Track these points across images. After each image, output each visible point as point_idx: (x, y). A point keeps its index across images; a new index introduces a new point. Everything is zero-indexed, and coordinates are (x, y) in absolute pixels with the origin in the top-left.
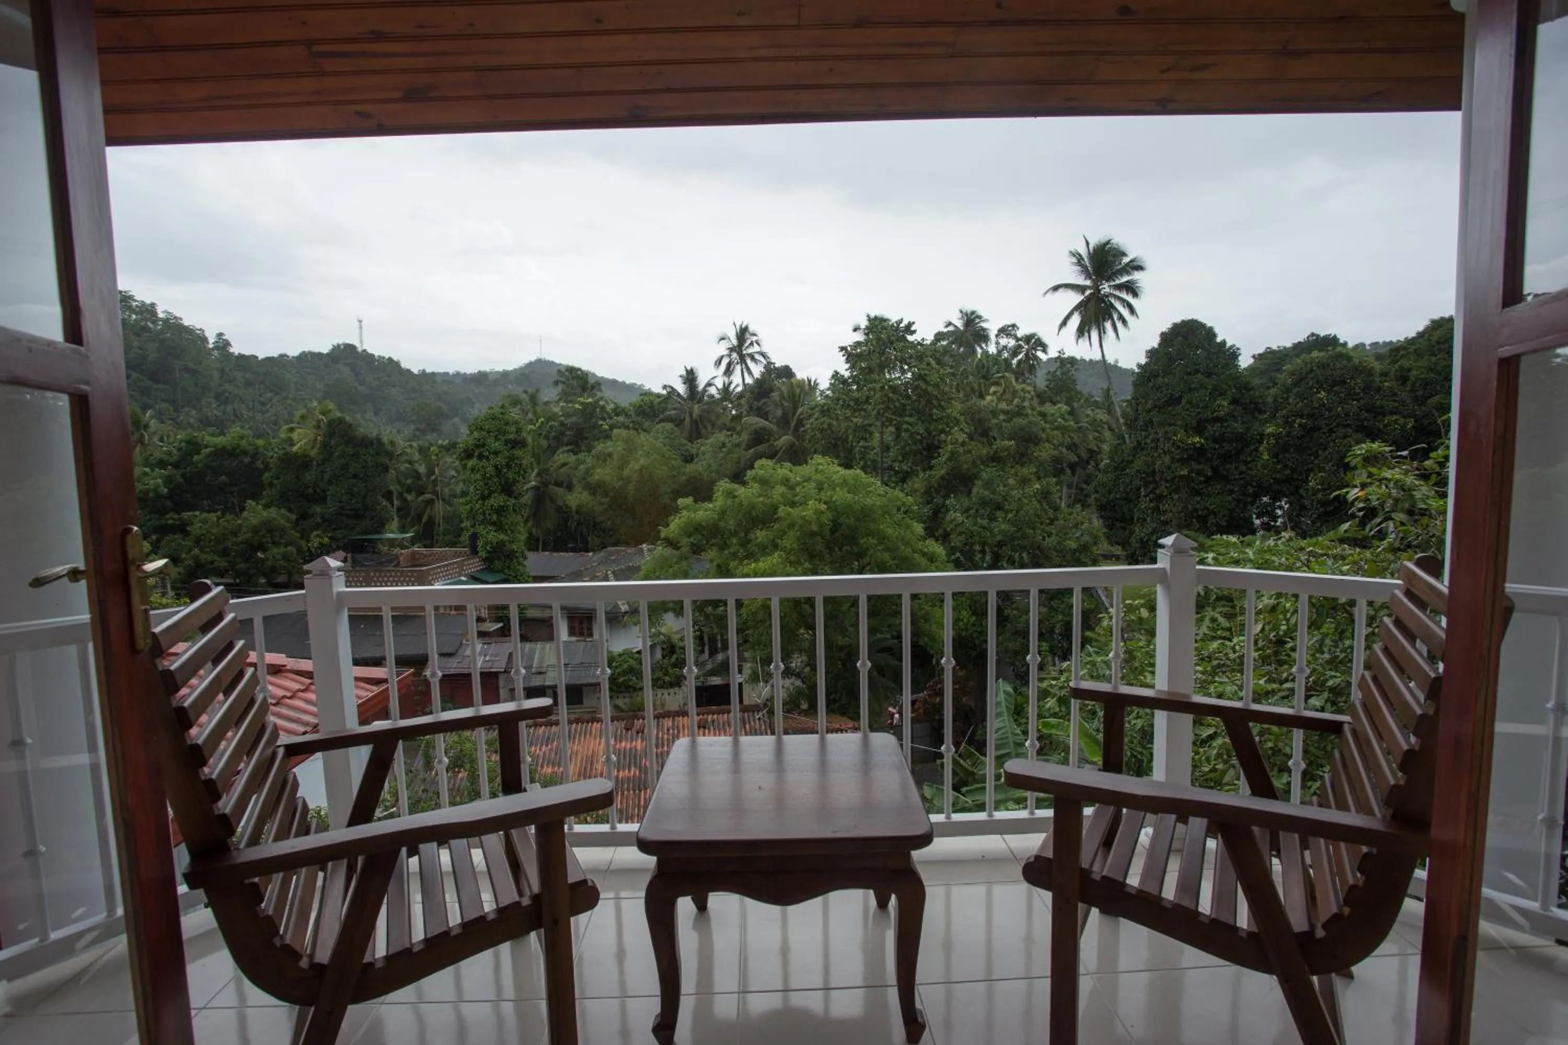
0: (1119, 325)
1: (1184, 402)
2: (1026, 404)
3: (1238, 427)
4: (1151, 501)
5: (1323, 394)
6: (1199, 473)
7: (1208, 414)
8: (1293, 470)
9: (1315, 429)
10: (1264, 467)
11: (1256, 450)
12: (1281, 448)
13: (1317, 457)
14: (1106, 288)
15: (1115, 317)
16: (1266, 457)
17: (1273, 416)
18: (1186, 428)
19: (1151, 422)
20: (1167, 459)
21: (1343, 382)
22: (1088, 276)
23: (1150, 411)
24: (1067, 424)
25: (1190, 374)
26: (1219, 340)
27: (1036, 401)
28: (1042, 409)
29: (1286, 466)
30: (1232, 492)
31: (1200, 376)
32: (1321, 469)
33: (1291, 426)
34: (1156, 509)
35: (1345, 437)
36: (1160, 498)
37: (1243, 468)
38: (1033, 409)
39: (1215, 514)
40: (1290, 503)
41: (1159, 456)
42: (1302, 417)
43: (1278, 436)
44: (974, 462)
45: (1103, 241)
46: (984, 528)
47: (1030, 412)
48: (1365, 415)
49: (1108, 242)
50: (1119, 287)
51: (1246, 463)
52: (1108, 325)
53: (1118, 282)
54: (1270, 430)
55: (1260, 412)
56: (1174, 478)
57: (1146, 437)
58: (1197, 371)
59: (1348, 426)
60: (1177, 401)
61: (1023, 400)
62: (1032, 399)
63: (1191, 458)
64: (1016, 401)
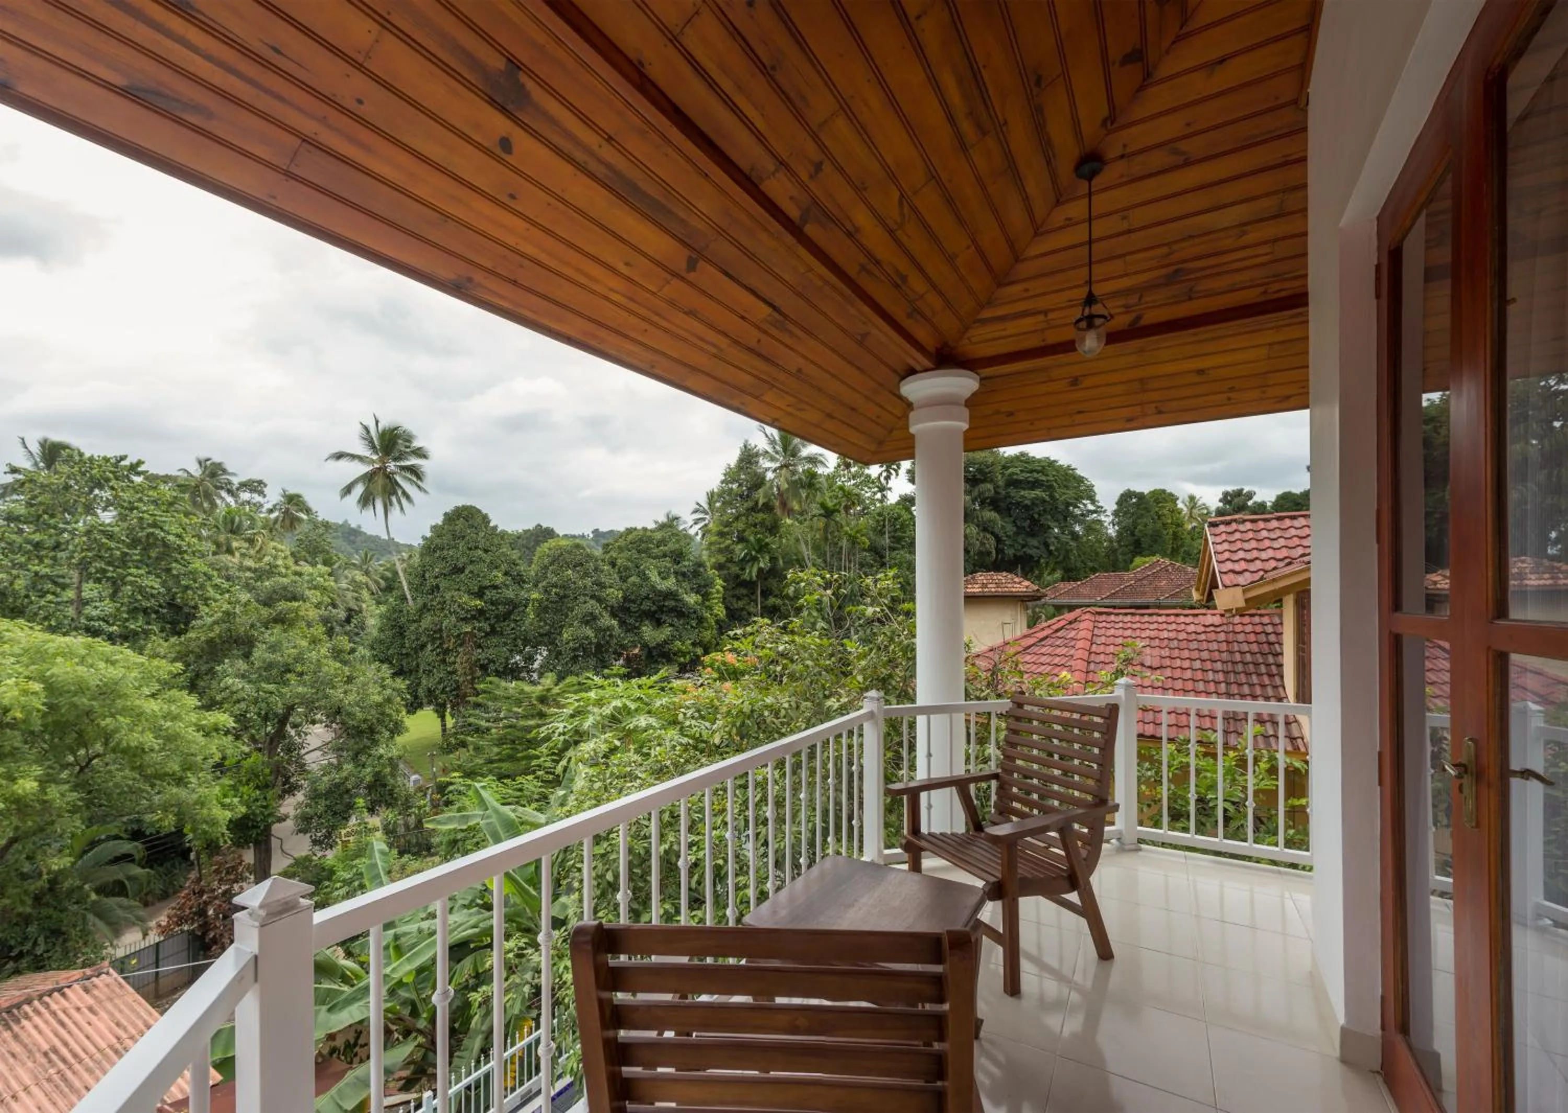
0: (404, 501)
1: (467, 572)
2: (280, 562)
3: (510, 594)
4: (438, 655)
5: (570, 572)
6: (480, 630)
7: (487, 583)
8: (552, 626)
9: (565, 596)
10: (531, 624)
11: (523, 611)
12: (542, 609)
13: (567, 616)
14: (392, 466)
15: (400, 493)
16: (532, 616)
17: (536, 585)
18: (470, 593)
19: (437, 587)
20: (453, 619)
21: (582, 564)
22: (375, 451)
23: (436, 577)
24: (327, 584)
25: (470, 549)
26: (492, 524)
27: (290, 562)
28: (298, 568)
29: (546, 624)
30: (505, 644)
31: (480, 552)
32: (571, 625)
33: (549, 594)
34: (444, 661)
35: (585, 602)
36: (447, 652)
37: (513, 625)
38: (287, 568)
39: (494, 662)
40: (549, 650)
41: (446, 616)
42: (556, 587)
43: (540, 602)
44: (252, 626)
45: (393, 426)
46: (271, 693)
47: (284, 571)
48: (595, 587)
49: (396, 429)
50: (403, 468)
51: (516, 621)
52: (394, 499)
53: (403, 464)
54: (535, 595)
55: (524, 582)
56: (459, 635)
57: (432, 600)
58: (476, 548)
59: (586, 595)
60: (462, 570)
61: (275, 558)
62: (285, 558)
63: (474, 617)
64: (266, 559)
